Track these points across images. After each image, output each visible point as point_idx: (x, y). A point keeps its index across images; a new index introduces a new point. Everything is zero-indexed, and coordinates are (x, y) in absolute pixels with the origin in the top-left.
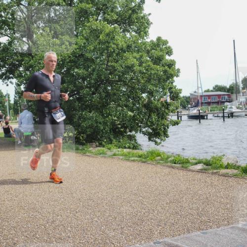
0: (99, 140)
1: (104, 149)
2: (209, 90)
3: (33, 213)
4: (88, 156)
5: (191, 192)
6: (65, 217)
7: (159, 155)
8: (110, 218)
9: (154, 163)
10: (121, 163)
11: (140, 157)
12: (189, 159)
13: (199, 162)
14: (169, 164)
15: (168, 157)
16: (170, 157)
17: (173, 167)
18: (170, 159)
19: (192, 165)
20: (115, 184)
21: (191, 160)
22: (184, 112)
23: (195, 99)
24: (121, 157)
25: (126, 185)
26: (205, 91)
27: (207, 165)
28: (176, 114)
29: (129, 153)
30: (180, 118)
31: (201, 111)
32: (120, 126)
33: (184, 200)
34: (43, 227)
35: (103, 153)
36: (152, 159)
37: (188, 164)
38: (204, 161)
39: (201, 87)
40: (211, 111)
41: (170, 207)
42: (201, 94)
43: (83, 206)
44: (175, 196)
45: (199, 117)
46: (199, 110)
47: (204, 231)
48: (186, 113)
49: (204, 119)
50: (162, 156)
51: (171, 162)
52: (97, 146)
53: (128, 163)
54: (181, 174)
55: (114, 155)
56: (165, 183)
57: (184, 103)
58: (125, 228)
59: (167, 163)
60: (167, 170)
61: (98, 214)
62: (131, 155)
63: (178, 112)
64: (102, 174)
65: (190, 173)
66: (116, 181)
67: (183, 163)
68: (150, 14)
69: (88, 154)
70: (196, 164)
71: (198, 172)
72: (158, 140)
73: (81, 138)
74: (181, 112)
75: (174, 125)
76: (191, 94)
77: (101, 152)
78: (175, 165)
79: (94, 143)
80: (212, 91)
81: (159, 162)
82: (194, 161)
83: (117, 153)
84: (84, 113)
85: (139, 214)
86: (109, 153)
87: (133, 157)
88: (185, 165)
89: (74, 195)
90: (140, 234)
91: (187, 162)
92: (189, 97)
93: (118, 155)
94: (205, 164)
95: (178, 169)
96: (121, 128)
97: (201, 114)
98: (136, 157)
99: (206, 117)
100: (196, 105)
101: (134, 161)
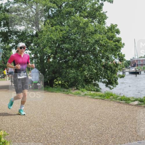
0: (76, 86)
1: (80, 91)
2: (142, 57)
3: (38, 128)
4: (70, 95)
5: (131, 118)
6: (57, 131)
7: (112, 95)
8: (83, 132)
9: (109, 100)
10: (89, 100)
11: (100, 96)
12: (130, 98)
13: (136, 100)
14: (118, 101)
15: (117, 97)
16: (118, 97)
17: (120, 103)
18: (118, 98)
19: (132, 102)
20: (86, 112)
21: (132, 98)
22: (127, 70)
23: (133, 62)
24: (89, 96)
25: (92, 113)
26: (140, 58)
27: (141, 102)
28: (122, 71)
29: (94, 94)
30: (124, 73)
31: (137, 69)
32: (89, 78)
33: (127, 122)
34: (44, 136)
35: (79, 94)
36: (107, 98)
37: (129, 101)
38: (139, 99)
39: (137, 55)
40: (143, 69)
41: (119, 127)
42: (137, 59)
43: (68, 125)
44: (121, 120)
45: (136, 73)
46: (136, 69)
47: (139, 142)
48: (128, 71)
49: (139, 74)
50: (114, 96)
51: (119, 99)
52: (75, 90)
53: (93, 100)
54: (126, 106)
55: (85, 95)
56: (115, 112)
57: (127, 64)
58: (92, 138)
59: (117, 100)
60: (116, 104)
61: (76, 130)
62: (95, 95)
63: (123, 70)
64: (78, 106)
65: (131, 106)
66: (86, 110)
67: (126, 100)
68: (106, 12)
69: (70, 94)
70: (134, 101)
71: (135, 106)
72: (112, 87)
73: (66, 85)
74: (125, 70)
75: (121, 78)
76: (131, 59)
77: (78, 93)
78: (122, 101)
79: (74, 88)
80: (144, 57)
81: (112, 100)
82: (133, 99)
83: (87, 94)
84: (68, 70)
85: (100, 130)
86: (82, 94)
87: (96, 96)
88: (127, 102)
89: (62, 118)
90: (101, 142)
91: (129, 99)
92: (130, 61)
93: (88, 95)
94: (139, 101)
95: (123, 104)
96: (90, 79)
97: (137, 71)
98: (98, 96)
99: (140, 73)
100: (134, 66)
101: (97, 98)
